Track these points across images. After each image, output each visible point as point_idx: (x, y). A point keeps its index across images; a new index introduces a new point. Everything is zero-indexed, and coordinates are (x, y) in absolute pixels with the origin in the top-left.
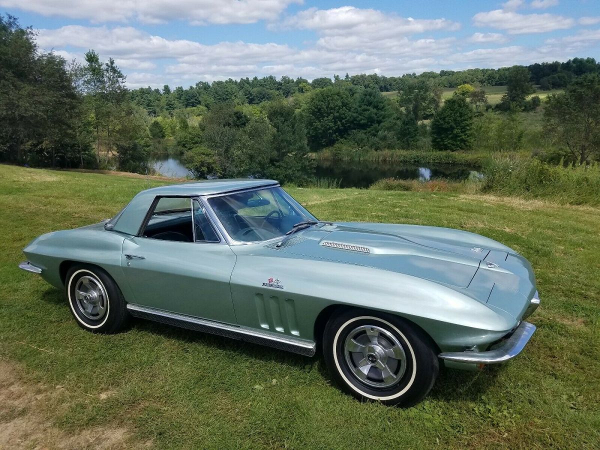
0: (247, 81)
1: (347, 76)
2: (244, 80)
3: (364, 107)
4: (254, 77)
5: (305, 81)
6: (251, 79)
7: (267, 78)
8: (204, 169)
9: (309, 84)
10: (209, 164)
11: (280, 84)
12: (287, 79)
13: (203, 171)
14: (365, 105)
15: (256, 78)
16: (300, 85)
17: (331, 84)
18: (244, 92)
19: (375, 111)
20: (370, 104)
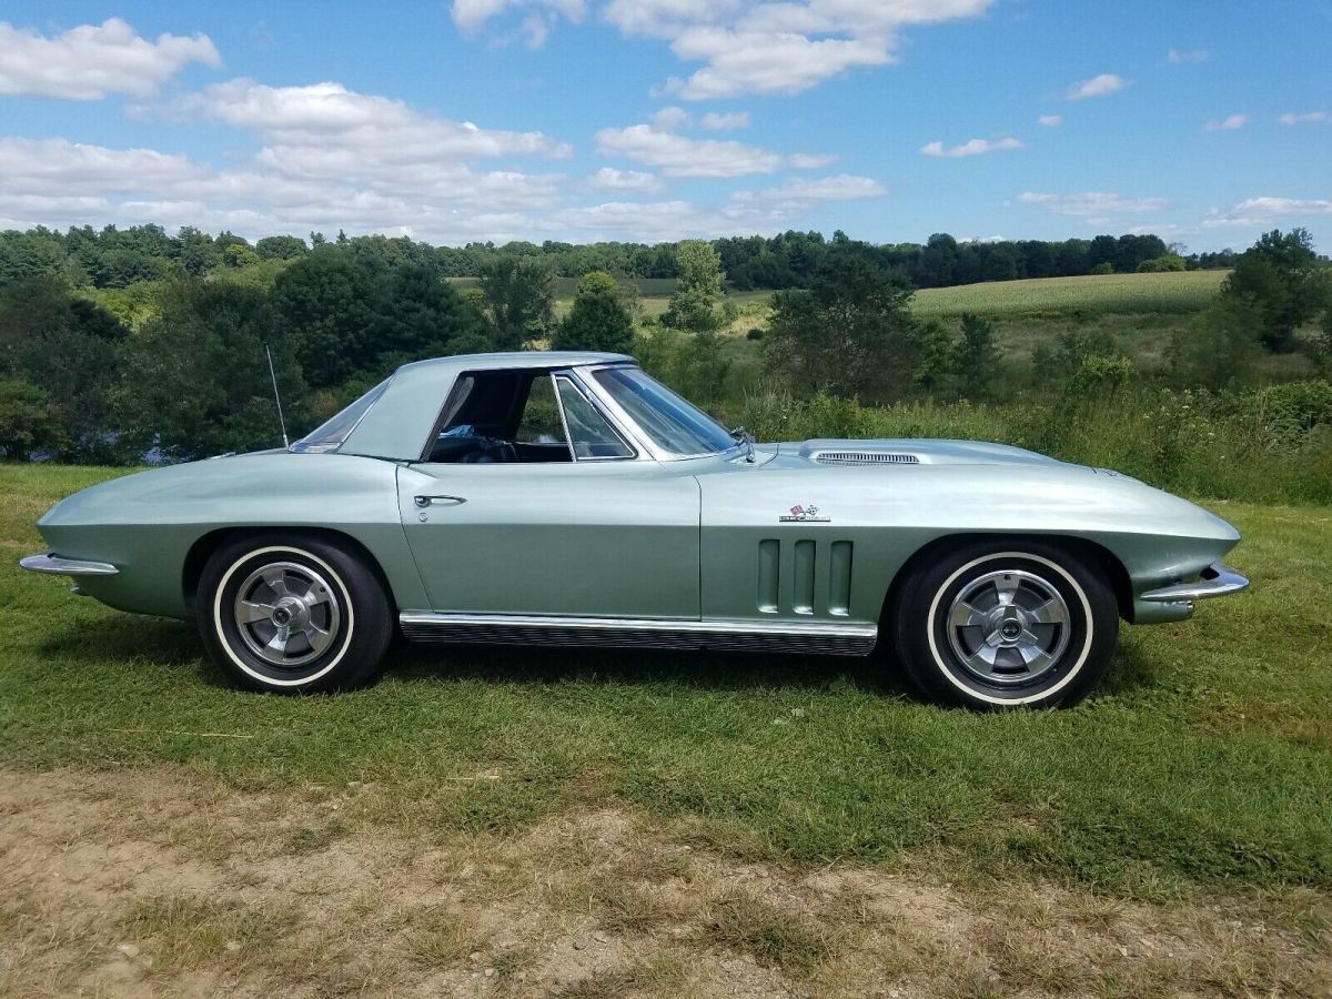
0: (88, 233)
1: (342, 237)
2: (79, 231)
3: (405, 303)
4: (107, 225)
5: (241, 242)
6: (98, 229)
7: (141, 230)
8: (22, 436)
9: (250, 248)
10: (36, 422)
11: (175, 243)
12: (194, 233)
13: (21, 440)
14: (408, 298)
15: (110, 229)
16: (228, 250)
17: (305, 250)
18: (82, 259)
19: (432, 312)
20: (419, 297)
